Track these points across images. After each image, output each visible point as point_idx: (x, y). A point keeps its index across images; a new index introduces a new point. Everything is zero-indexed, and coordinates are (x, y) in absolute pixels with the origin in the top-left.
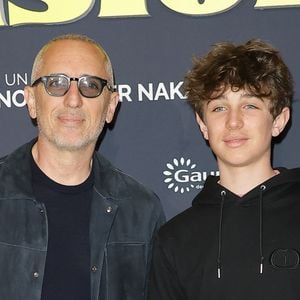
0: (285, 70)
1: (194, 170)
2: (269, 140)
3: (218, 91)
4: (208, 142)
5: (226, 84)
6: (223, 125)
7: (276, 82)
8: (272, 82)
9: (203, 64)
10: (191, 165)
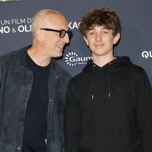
2: (112, 45)
4: (88, 47)
5: (95, 24)
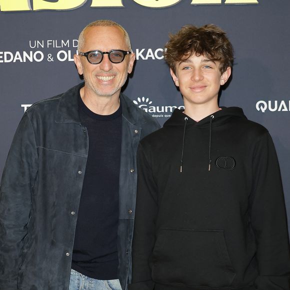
0: (229, 44)
1: (151, 105)
3: (186, 55)
5: (192, 51)
6: (189, 78)
7: (223, 51)
8: (221, 51)
9: (176, 39)
10: (149, 102)
